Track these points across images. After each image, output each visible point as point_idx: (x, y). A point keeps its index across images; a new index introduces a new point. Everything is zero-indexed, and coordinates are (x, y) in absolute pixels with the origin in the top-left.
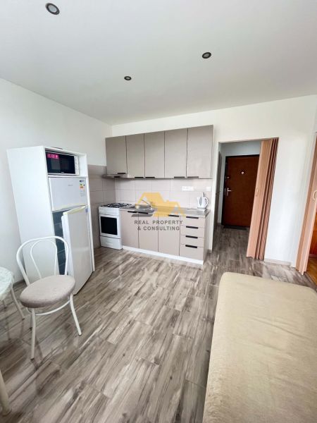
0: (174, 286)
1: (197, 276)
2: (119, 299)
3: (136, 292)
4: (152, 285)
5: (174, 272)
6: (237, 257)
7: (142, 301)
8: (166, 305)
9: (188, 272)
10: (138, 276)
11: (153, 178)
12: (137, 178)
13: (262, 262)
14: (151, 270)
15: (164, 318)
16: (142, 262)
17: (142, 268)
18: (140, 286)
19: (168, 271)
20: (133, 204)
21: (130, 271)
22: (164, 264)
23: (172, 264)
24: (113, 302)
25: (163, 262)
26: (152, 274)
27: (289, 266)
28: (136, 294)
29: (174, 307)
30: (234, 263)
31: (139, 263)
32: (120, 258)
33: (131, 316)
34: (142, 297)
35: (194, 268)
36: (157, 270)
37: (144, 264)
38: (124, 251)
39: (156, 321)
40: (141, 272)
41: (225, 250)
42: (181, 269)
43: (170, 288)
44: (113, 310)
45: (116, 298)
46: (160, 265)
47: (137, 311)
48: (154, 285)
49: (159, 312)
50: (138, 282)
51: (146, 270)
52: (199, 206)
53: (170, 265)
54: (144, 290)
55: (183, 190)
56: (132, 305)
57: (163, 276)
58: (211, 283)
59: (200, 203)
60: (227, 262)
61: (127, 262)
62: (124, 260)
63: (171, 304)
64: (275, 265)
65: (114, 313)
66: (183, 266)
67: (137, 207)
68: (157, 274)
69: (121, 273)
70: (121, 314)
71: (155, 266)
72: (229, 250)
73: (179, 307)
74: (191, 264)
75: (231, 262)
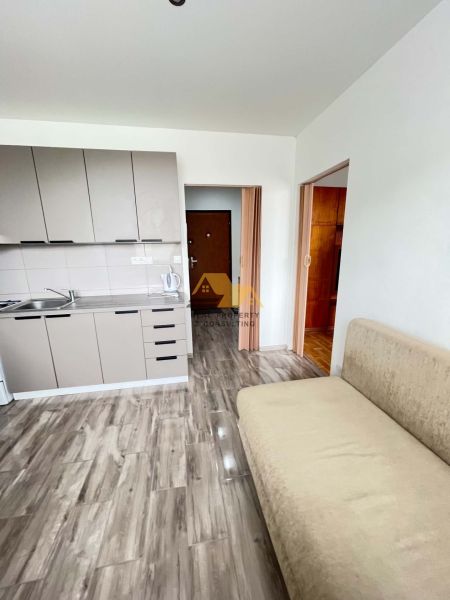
0: (156, 440)
1: (186, 405)
2: (38, 535)
3: (78, 493)
4: (111, 457)
5: (147, 411)
6: (228, 354)
7: (100, 509)
8: (154, 488)
9: (171, 403)
10: (72, 452)
11: (68, 243)
12: (26, 244)
13: (258, 353)
14: (100, 425)
15: (160, 521)
16: (72, 415)
17: (78, 428)
18: (85, 472)
19: (133, 415)
20: (25, 299)
21: (50, 447)
22: (123, 403)
23: (137, 397)
24: (23, 554)
25: (117, 398)
26: (104, 432)
27: (285, 350)
28: (81, 497)
29: (171, 483)
30: (228, 365)
31: (66, 420)
32: (11, 425)
33: (85, 564)
34: (97, 497)
35: (177, 391)
36: (111, 421)
37: (79, 417)
38: (18, 405)
39: (147, 540)
40: (77, 439)
41: (209, 348)
42: (156, 402)
43: (149, 449)
44: (28, 577)
45: (27, 535)
46: (114, 407)
47: (94, 540)
48: (117, 457)
49: (145, 512)
50: (79, 464)
51: (88, 429)
52: (167, 289)
53: (134, 401)
54: (97, 478)
55: (134, 263)
56: (80, 530)
57: (127, 430)
58: (212, 409)
59: (169, 283)
60: (219, 366)
61: (36, 428)
62: (25, 427)
63: (162, 482)
64: (272, 352)
65: (32, 585)
66: (158, 393)
67: (38, 305)
68: (114, 429)
69: (23, 462)
70: (54, 573)
71: (105, 415)
72: (214, 347)
73: (180, 480)
74: (170, 385)
75: (223, 363)
